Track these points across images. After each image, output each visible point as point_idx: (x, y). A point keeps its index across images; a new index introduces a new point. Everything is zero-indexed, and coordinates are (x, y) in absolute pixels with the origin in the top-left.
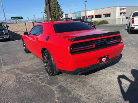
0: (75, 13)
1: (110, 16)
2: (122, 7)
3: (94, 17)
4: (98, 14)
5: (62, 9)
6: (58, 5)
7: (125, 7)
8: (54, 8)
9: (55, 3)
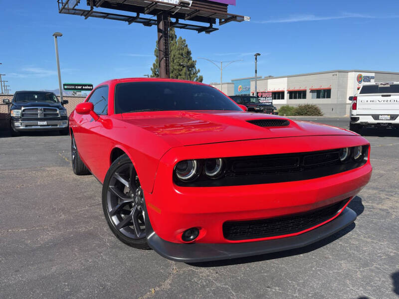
0: (234, 82)
1: (329, 96)
2: (364, 74)
3: (286, 95)
4: (297, 88)
5: (199, 71)
6: (190, 59)
7: (373, 75)
8: (178, 68)
9: (182, 55)
